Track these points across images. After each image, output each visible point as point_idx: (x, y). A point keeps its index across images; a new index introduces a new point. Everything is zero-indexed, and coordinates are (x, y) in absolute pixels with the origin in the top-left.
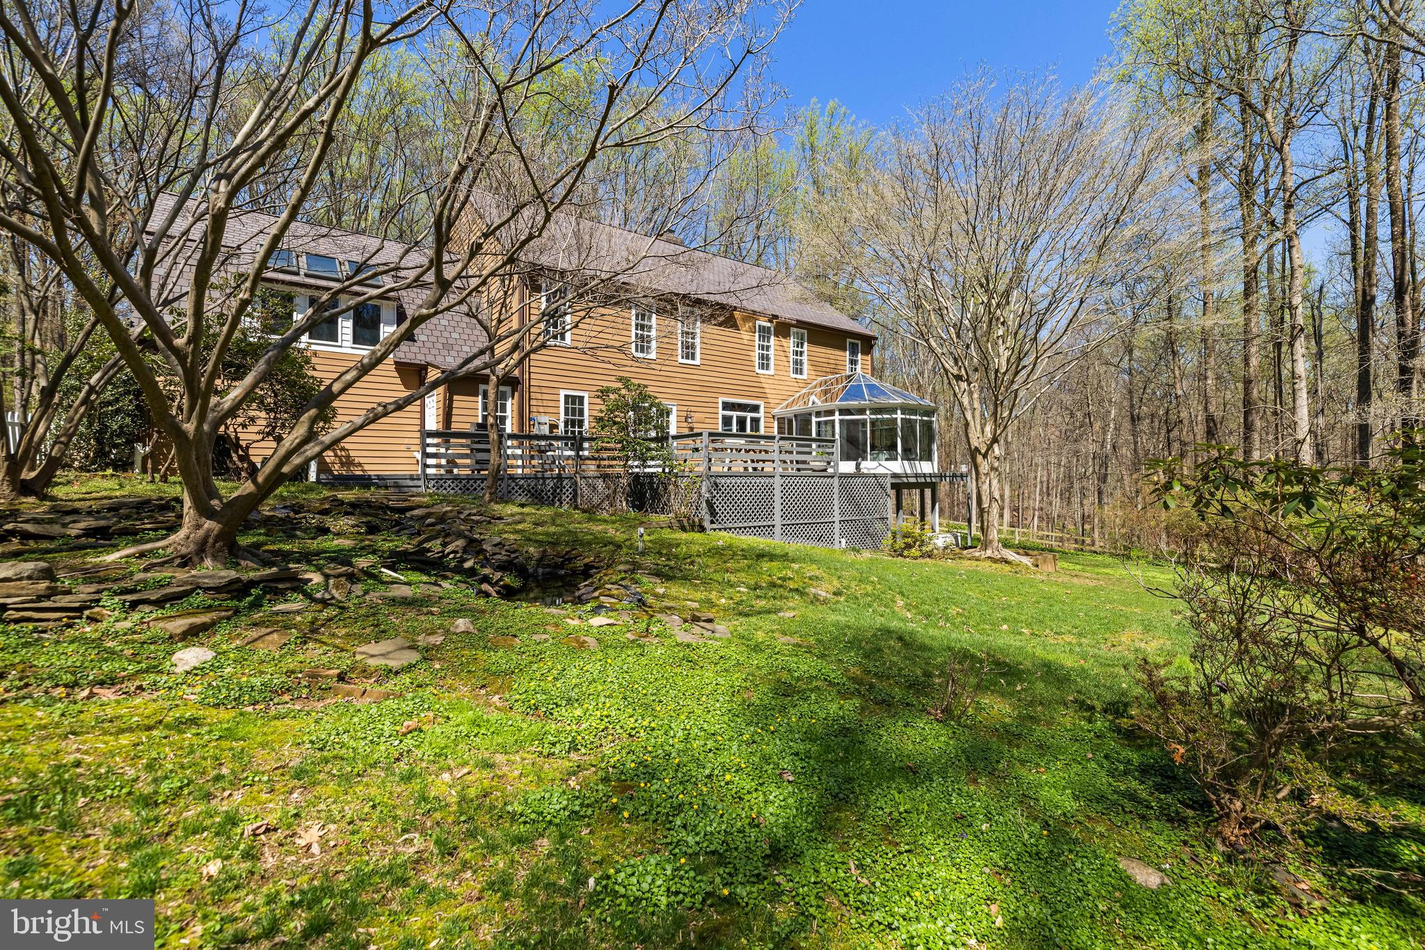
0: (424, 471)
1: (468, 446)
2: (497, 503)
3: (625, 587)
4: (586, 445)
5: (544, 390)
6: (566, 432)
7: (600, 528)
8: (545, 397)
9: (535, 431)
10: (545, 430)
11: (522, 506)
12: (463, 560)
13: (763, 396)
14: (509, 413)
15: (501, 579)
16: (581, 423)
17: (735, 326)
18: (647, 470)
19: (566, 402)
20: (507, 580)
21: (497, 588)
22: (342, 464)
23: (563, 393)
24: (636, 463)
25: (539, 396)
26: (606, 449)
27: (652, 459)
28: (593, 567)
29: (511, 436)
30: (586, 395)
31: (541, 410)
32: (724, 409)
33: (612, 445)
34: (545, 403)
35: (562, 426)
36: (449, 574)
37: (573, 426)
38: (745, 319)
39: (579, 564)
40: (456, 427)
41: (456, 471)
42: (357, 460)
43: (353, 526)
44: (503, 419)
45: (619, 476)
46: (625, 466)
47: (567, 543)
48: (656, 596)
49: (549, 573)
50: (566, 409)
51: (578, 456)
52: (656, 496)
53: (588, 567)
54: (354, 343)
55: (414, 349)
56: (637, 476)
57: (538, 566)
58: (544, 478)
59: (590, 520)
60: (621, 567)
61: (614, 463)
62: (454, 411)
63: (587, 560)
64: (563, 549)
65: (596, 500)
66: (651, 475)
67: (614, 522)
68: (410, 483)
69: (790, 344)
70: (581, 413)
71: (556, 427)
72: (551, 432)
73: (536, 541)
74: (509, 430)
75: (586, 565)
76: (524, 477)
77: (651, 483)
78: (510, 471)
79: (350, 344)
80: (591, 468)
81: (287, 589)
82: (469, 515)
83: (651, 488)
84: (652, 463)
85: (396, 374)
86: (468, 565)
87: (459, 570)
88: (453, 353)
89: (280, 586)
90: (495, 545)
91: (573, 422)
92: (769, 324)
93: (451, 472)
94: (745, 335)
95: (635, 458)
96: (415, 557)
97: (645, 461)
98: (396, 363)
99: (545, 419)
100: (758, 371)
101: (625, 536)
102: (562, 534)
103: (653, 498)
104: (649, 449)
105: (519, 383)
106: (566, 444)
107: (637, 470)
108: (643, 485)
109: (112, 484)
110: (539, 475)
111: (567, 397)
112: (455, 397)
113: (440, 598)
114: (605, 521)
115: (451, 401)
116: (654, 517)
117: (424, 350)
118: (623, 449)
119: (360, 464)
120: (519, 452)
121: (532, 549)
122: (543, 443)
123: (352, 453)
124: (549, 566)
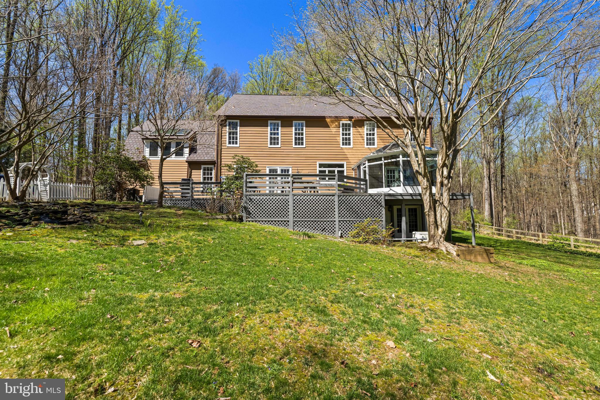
13: (346, 159)
14: (213, 176)
17: (327, 126)
25: (225, 168)
31: (226, 173)
32: (320, 167)
38: (332, 122)
44: (211, 178)
54: (176, 156)
62: (192, 176)
69: (365, 130)
92: (349, 122)
94: (333, 130)
100: (341, 146)
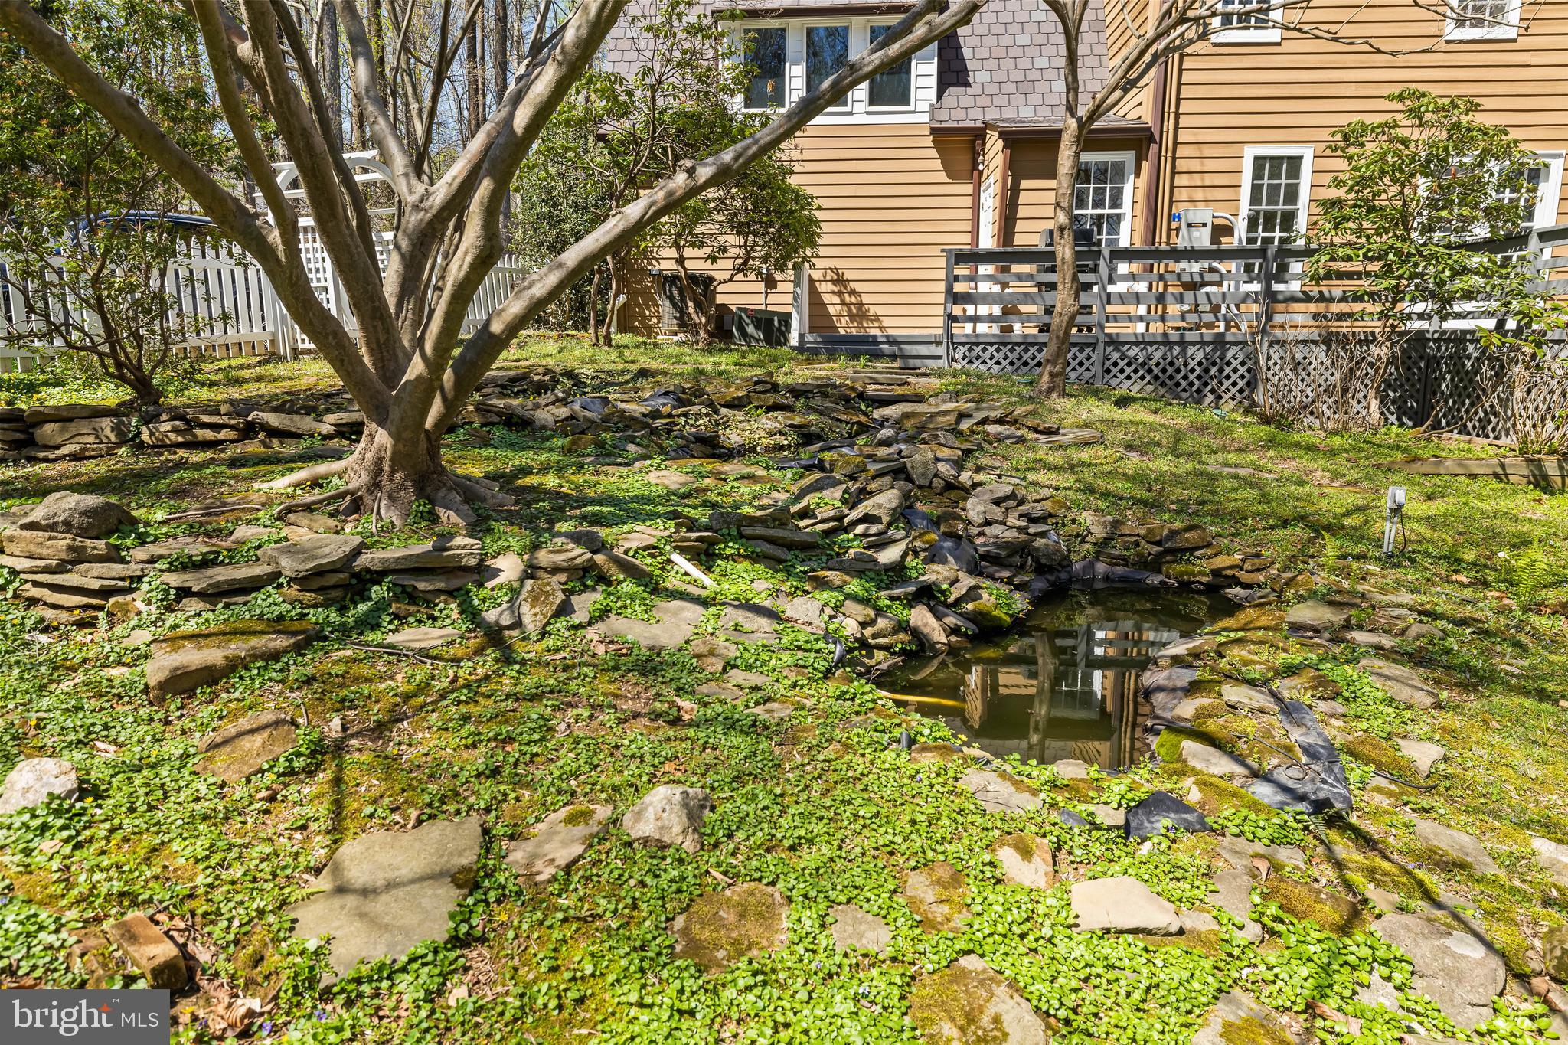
0: (948, 329)
1: (1029, 277)
2: (1064, 394)
3: (1290, 710)
4: (1296, 267)
5: (1208, 151)
6: (1251, 240)
7: (1290, 467)
8: (1211, 165)
9: (1181, 243)
10: (1203, 239)
11: (1122, 402)
12: (883, 542)
14: (1126, 208)
15: (972, 593)
16: (1288, 219)
18: (1451, 325)
19: (1257, 173)
20: (987, 600)
21: (951, 620)
22: (851, 316)
23: (1250, 153)
24: (1420, 307)
25: (1195, 165)
26: (1341, 275)
27: (1469, 296)
28: (1236, 582)
29: (1128, 255)
30: (1307, 153)
31: (1199, 194)
33: (1357, 266)
34: (1208, 180)
35: (1241, 229)
36: (835, 576)
37: (1269, 225)
39: (1202, 567)
40: (1019, 240)
41: (1017, 328)
42: (873, 310)
43: (772, 434)
44: (1115, 221)
45: (1369, 339)
46: (1384, 316)
47: (1183, 507)
48: (1399, 773)
49: (1123, 579)
50: (1256, 189)
51: (1271, 296)
52: (1467, 388)
53: (1222, 579)
54: (872, 103)
55: (966, 101)
56: (1420, 337)
57: (1098, 555)
58: (1183, 343)
59: (1270, 443)
60: (1305, 613)
61: (1357, 307)
62: (1022, 212)
63: (1221, 561)
64: (1165, 523)
65: (1300, 392)
66: (1460, 339)
67: (1333, 453)
68: (924, 350)
70: (1292, 195)
71: (1229, 230)
72: (1215, 240)
73: (1106, 495)
74: (1124, 242)
75: (1216, 573)
76: (1141, 342)
77: (1458, 357)
78: (1111, 329)
79: (863, 107)
80: (1298, 321)
81: (439, 592)
82: (984, 421)
83: (1458, 370)
84: (1468, 306)
85: (934, 153)
86: (889, 556)
87: (862, 568)
88: (1035, 99)
89: (422, 586)
90: (997, 502)
91: (1269, 220)
93: (1009, 329)
95: (1424, 294)
96: (759, 531)
97: (1446, 301)
98: (934, 131)
99: (1204, 214)
101: (1351, 499)
102: (1178, 480)
103: (1458, 393)
104: (1463, 271)
105: (1151, 139)
106: (1249, 268)
107: (1418, 325)
108: (1433, 361)
109: (551, 347)
110: (1174, 336)
111: (1259, 160)
112: (1025, 184)
113: (729, 665)
114: (1311, 448)
115: (1015, 190)
116: (1453, 442)
117: (983, 101)
118: (1387, 271)
119: (877, 317)
120: (1142, 287)
121: (1087, 518)
122: (1196, 267)
123: (866, 299)
124: (1124, 560)
